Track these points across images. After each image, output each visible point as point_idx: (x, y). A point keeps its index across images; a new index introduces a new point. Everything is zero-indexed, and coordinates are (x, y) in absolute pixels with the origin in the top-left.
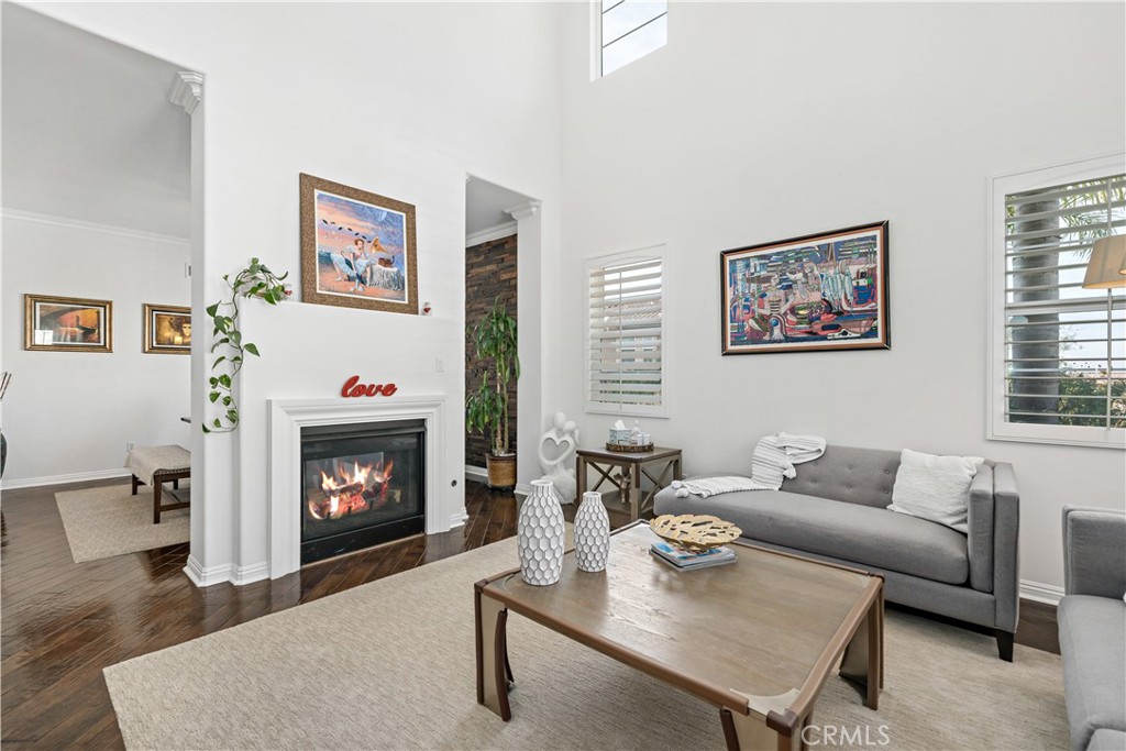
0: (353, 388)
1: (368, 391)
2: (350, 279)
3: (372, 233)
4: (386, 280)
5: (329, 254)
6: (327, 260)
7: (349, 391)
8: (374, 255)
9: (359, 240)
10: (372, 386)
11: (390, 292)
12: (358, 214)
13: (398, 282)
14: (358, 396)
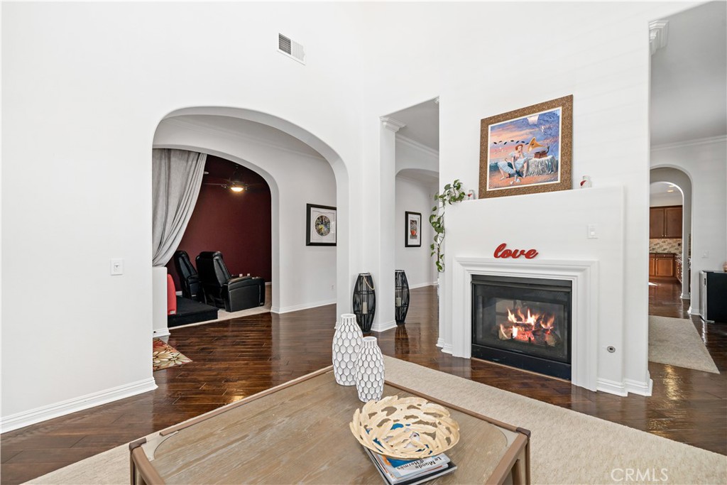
0: (502, 252)
1: (514, 254)
2: (510, 176)
3: (530, 136)
4: (540, 167)
5: (497, 163)
6: (495, 168)
7: (500, 254)
8: (530, 151)
9: (519, 145)
10: (516, 251)
11: (545, 177)
12: (519, 127)
13: (552, 167)
14: (506, 257)
